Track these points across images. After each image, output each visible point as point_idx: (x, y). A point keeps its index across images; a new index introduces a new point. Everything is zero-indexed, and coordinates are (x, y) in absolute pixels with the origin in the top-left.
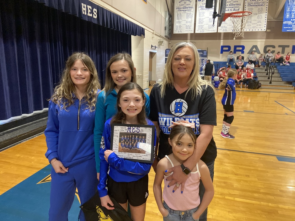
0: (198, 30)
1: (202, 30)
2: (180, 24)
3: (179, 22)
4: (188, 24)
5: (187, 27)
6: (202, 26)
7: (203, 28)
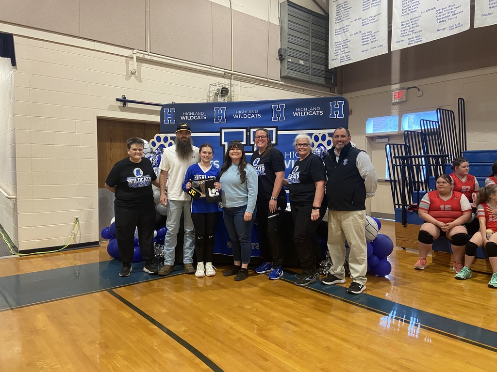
0: (402, 39)
1: (414, 35)
2: (345, 35)
3: (344, 30)
4: (370, 27)
5: (365, 39)
6: (415, 20)
7: (416, 29)
